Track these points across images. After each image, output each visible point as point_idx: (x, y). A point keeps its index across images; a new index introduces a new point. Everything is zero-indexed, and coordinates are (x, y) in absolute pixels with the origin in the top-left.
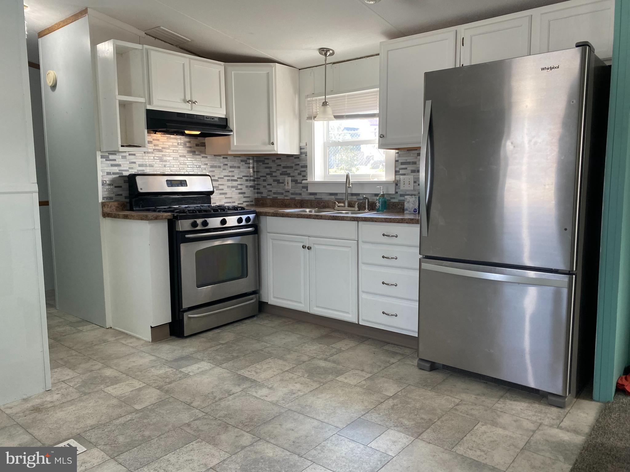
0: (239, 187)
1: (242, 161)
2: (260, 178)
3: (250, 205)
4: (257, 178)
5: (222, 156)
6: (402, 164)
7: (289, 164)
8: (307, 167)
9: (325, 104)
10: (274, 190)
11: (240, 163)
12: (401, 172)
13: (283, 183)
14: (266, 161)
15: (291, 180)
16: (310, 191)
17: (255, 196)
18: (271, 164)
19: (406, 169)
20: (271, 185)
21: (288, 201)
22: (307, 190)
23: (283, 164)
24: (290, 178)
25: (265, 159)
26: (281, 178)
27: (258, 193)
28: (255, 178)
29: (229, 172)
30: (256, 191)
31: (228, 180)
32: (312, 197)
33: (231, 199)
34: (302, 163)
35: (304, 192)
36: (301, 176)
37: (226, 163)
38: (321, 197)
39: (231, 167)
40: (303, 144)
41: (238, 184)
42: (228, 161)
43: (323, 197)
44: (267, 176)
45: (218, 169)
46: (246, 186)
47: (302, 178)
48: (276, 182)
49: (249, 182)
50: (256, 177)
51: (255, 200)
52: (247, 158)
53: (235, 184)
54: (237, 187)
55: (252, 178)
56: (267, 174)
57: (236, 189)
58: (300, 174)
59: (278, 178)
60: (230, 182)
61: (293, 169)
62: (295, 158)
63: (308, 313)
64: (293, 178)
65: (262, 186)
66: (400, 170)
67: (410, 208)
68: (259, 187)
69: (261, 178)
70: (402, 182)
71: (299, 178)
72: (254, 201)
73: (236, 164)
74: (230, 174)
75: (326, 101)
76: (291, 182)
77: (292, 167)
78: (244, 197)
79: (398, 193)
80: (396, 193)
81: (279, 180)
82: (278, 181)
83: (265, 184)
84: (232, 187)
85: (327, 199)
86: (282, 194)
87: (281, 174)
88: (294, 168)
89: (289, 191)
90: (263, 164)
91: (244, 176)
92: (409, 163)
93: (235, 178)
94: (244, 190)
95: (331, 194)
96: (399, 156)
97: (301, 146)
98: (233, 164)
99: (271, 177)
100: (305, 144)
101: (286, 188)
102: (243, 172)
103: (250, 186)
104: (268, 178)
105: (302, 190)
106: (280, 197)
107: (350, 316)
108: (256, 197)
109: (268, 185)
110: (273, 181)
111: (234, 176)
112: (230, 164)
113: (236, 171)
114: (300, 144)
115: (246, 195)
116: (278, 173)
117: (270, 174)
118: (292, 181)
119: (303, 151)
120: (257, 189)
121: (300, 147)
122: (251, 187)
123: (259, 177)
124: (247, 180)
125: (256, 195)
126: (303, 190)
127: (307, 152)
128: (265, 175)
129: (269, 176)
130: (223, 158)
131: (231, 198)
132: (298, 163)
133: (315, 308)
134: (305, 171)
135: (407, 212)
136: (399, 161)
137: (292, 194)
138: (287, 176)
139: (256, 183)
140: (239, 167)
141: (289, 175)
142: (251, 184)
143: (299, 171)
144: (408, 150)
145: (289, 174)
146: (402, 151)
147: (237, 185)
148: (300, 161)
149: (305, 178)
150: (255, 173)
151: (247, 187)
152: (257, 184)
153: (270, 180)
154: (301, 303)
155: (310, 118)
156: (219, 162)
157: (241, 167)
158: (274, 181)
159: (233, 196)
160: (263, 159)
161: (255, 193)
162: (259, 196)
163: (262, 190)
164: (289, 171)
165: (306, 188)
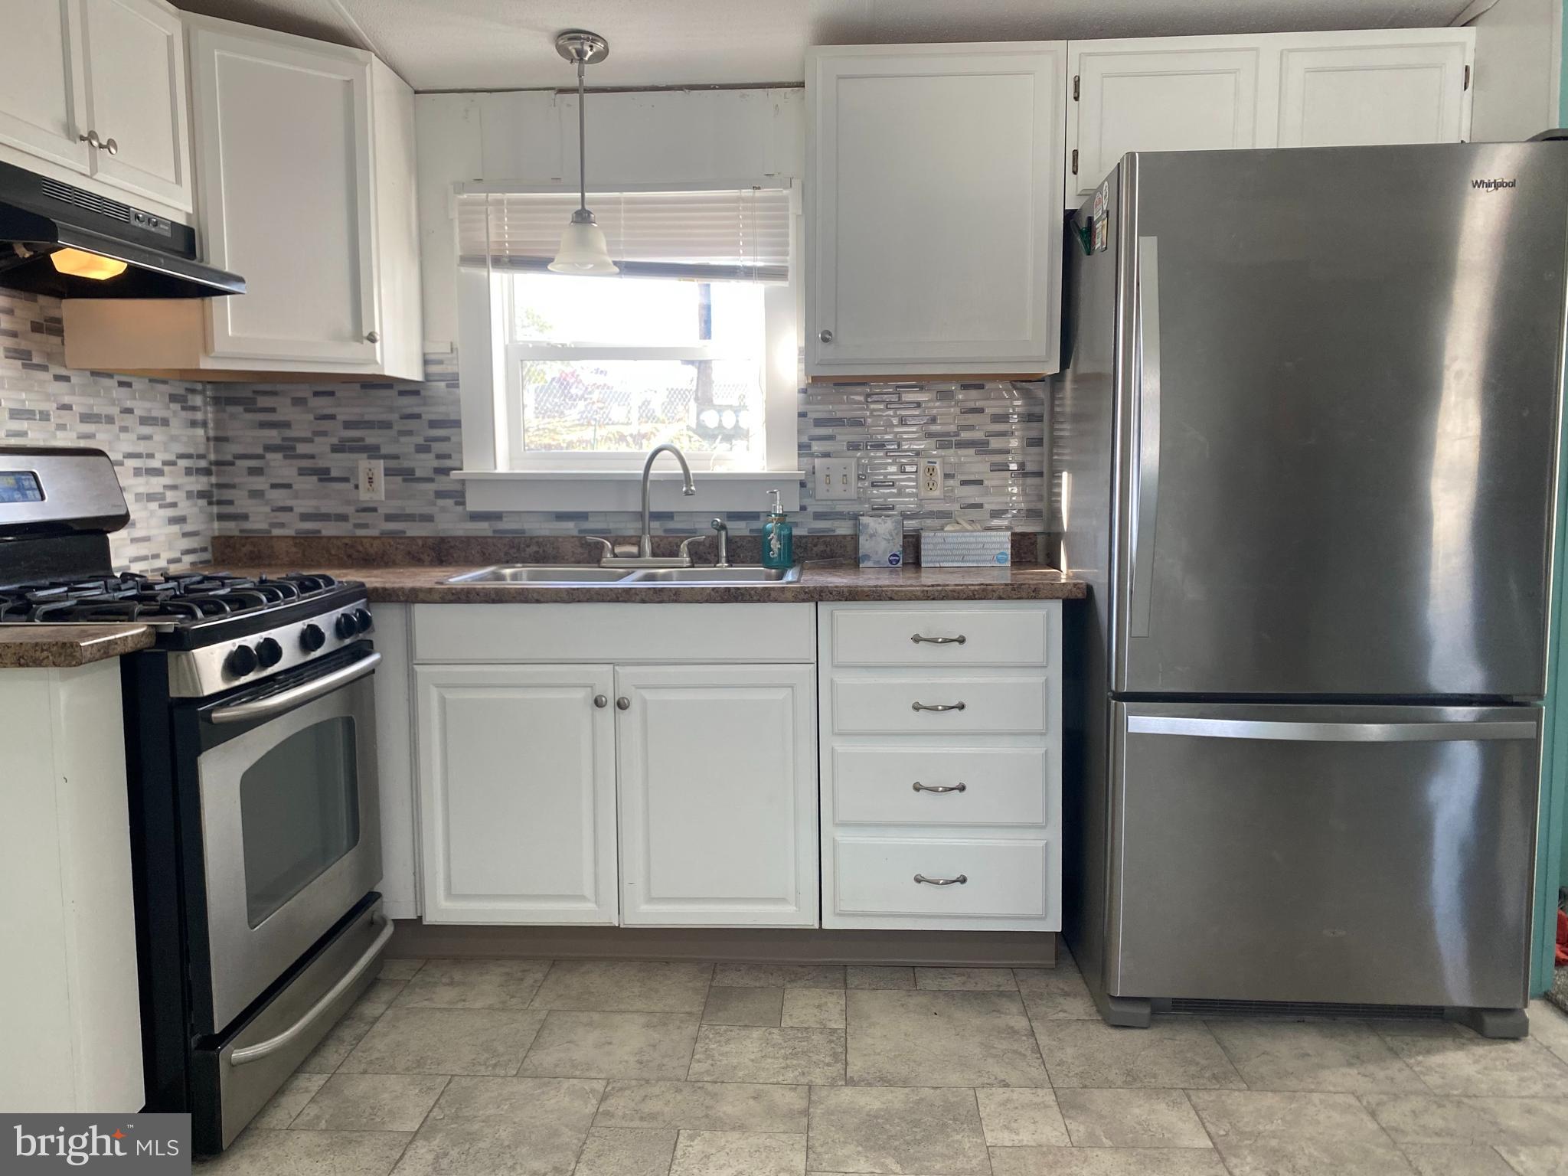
0: (170, 496)
1: (173, 398)
2: (232, 464)
3: (201, 562)
4: (218, 463)
5: (117, 378)
6: (818, 423)
7: (372, 413)
8: (460, 427)
9: (582, 217)
10: (302, 506)
11: (169, 408)
12: (816, 447)
13: (346, 480)
14: (263, 402)
15: (386, 469)
16: (475, 502)
17: (213, 530)
18: (285, 411)
19: (830, 438)
20: (288, 486)
21: (376, 543)
22: (463, 504)
23: (344, 413)
24: (382, 461)
25: (255, 392)
26: (337, 464)
27: (221, 517)
28: (211, 463)
29: (139, 439)
30: (215, 509)
31: (137, 472)
32: (483, 528)
33: (146, 544)
34: (431, 413)
35: (443, 510)
36: (431, 456)
37: (129, 404)
38: (520, 527)
39: (144, 421)
40: (439, 348)
41: (165, 487)
42: (135, 399)
43: (526, 526)
44: (269, 456)
45: (104, 427)
46: (188, 492)
47: (436, 464)
48: (315, 478)
49: (193, 479)
50: (212, 457)
51: (213, 546)
52: (187, 389)
53: (156, 484)
54: (162, 497)
55: (203, 464)
56: (269, 448)
57: (161, 506)
58: (423, 449)
59: (321, 463)
60: (142, 480)
61: (393, 433)
62: (402, 393)
63: (614, 927)
64: (393, 464)
65: (246, 493)
66: (814, 443)
67: (877, 553)
68: (228, 494)
69: (239, 462)
70: (820, 475)
71: (425, 464)
72: (210, 548)
73: (158, 412)
74: (141, 447)
75: (587, 207)
76: (386, 475)
77: (386, 425)
78: (185, 535)
79: (809, 509)
80: (803, 508)
81: (327, 471)
82: (323, 475)
83: (260, 483)
84: (151, 497)
85: (546, 533)
86: (343, 518)
87: (335, 449)
88: (396, 427)
89: (374, 510)
90: (247, 410)
91: (181, 456)
92: (837, 422)
93: (156, 463)
94: (185, 508)
95: (561, 516)
96: (808, 403)
97: (426, 352)
98: (150, 410)
99: (286, 457)
100: (449, 348)
101: (364, 496)
102: (174, 438)
103: (198, 492)
104: (272, 464)
105: (435, 504)
106: (329, 529)
107: (791, 908)
108: (217, 534)
109: (274, 486)
110: (300, 475)
111: (151, 456)
112: (140, 408)
113: (159, 434)
114: (423, 346)
115: (189, 527)
116: (321, 446)
117: (287, 449)
118: (388, 473)
119: (434, 369)
120: (219, 503)
121: (424, 355)
122: (201, 495)
123: (229, 458)
124: (189, 471)
125: (216, 525)
126: (441, 502)
127: (458, 374)
128: (260, 451)
129: (279, 456)
130: (121, 384)
131: (146, 539)
132: (416, 410)
133: (645, 908)
134: (447, 439)
135: (870, 564)
136: (809, 415)
137: (389, 518)
138: (365, 455)
139: (214, 480)
140: (165, 422)
141: (373, 452)
142: (199, 483)
143: (420, 440)
144: (835, 384)
145: (377, 448)
146: (819, 385)
147: (161, 490)
148: (425, 404)
149: (448, 463)
150: (212, 444)
151: (189, 495)
152: (220, 486)
153: (280, 467)
154: (582, 898)
155: (474, 259)
156: (107, 399)
157: (170, 420)
158: (302, 472)
159: (153, 532)
160: (250, 395)
161: (211, 518)
162: (231, 528)
163: (242, 503)
164: (371, 437)
165: (459, 497)
